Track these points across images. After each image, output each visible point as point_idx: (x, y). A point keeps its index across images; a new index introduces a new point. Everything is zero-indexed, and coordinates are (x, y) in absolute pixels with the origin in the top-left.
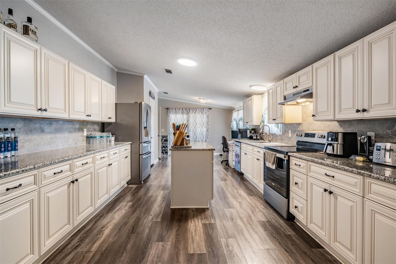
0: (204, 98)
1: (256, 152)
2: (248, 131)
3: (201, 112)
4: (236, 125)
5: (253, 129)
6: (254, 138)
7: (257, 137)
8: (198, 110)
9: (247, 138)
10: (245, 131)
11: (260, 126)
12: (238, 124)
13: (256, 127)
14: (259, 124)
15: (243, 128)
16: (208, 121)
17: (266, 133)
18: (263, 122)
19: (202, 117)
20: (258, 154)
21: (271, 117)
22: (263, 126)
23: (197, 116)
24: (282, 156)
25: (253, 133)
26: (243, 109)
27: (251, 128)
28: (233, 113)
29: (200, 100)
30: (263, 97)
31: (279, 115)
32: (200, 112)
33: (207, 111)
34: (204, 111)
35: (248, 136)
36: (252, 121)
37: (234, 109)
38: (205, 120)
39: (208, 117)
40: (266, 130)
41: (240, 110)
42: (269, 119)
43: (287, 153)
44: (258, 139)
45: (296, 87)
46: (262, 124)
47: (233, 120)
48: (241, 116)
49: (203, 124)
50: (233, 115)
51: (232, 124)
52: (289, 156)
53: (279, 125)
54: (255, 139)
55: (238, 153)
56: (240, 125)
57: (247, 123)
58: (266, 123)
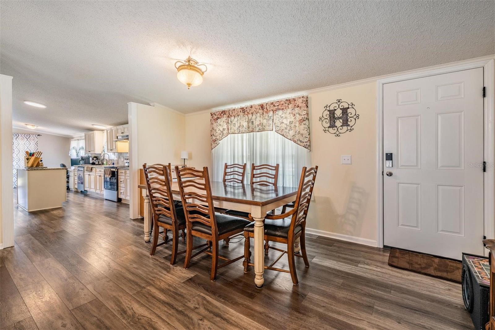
0: (32, 125)
1: (98, 171)
2: (91, 159)
3: (26, 138)
4: (76, 154)
5: (95, 157)
6: (96, 163)
7: (99, 162)
8: (21, 136)
9: (90, 164)
10: (88, 158)
11: (101, 154)
12: (79, 153)
13: (98, 155)
14: (101, 153)
15: (84, 155)
16: (37, 149)
17: (106, 160)
18: (104, 151)
19: (27, 144)
20: (100, 172)
21: (109, 148)
22: (104, 154)
23: (20, 143)
24: (114, 170)
25: (95, 160)
26: (85, 139)
27: (93, 156)
28: (71, 142)
29: (27, 126)
30: (103, 132)
31: (114, 147)
32: (24, 138)
33: (35, 137)
34: (30, 137)
35: (91, 162)
36: (94, 150)
37: (72, 138)
38: (33, 148)
39: (37, 144)
40: (106, 157)
41: (80, 140)
42: (108, 149)
43: (117, 167)
44: (100, 164)
45: (123, 133)
46: (103, 153)
47: (71, 149)
48: (82, 145)
49: (19, 151)
50: (71, 143)
51: (70, 153)
52: (118, 169)
53: (116, 153)
54: (97, 165)
55: (82, 176)
56: (80, 153)
57: (90, 151)
58: (106, 152)
